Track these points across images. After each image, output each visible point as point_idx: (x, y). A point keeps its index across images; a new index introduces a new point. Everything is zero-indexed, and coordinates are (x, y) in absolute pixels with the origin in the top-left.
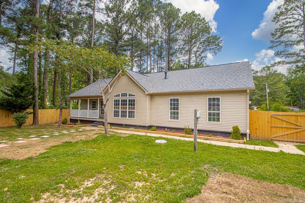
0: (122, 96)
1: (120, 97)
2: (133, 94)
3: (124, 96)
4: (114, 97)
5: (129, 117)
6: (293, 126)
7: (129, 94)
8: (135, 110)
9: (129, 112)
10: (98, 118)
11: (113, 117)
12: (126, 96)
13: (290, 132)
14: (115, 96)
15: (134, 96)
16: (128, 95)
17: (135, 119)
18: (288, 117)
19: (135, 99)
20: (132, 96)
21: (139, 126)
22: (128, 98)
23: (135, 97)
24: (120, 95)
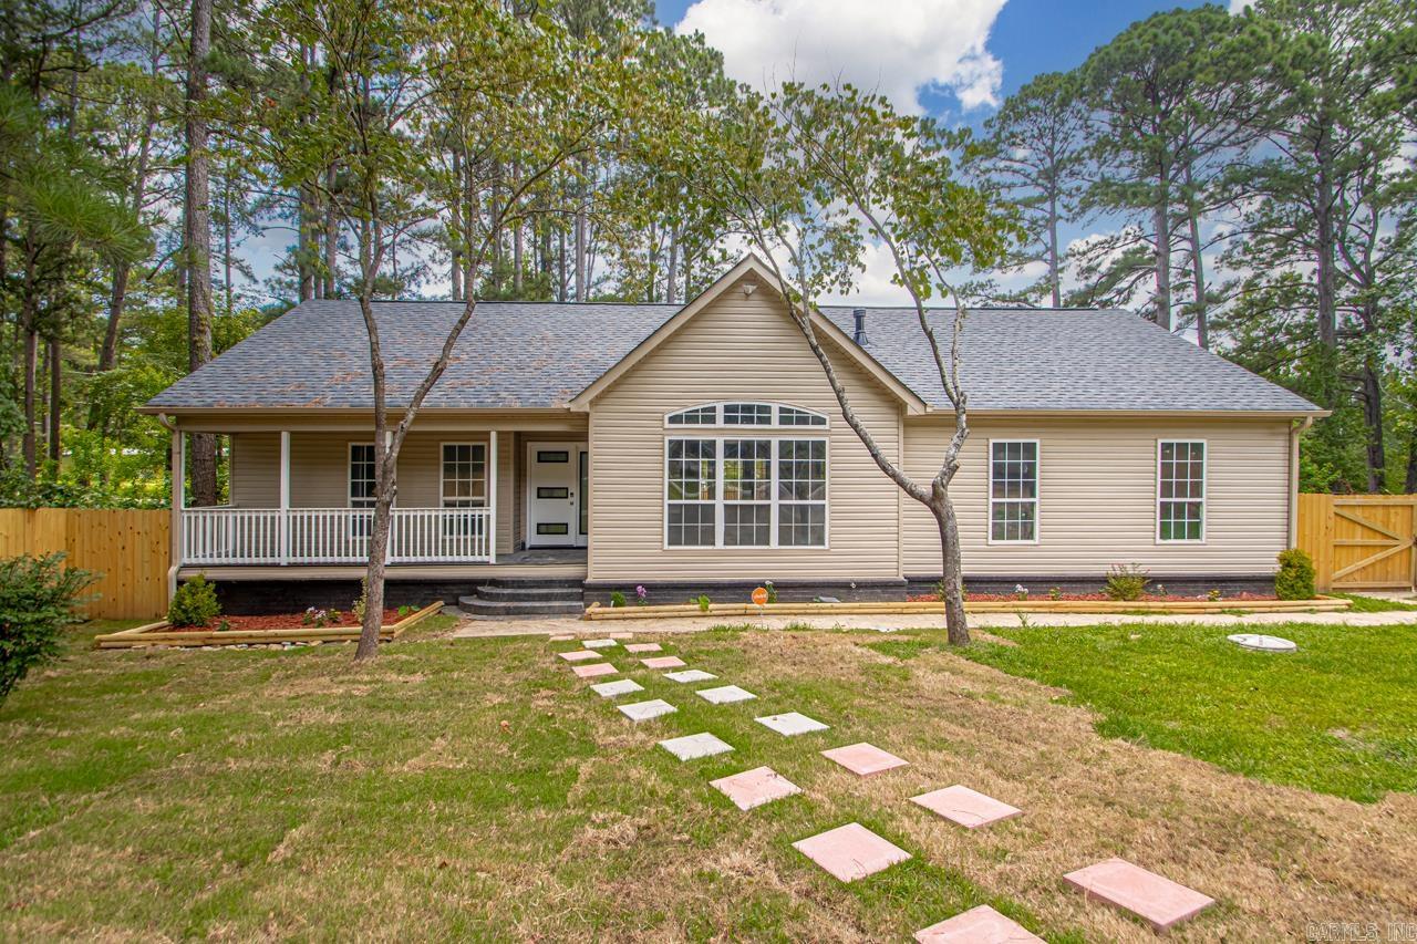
0: (728, 420)
1: (720, 423)
2: (812, 413)
3: (750, 420)
4: (667, 425)
5: (784, 539)
6: (1379, 541)
7: (782, 410)
8: (826, 502)
9: (785, 512)
10: (492, 559)
11: (666, 547)
12: (768, 421)
13: (1371, 559)
14: (673, 420)
15: (822, 421)
16: (775, 415)
17: (827, 546)
18: (1367, 512)
19: (826, 439)
20: (803, 420)
21: (860, 585)
22: (775, 434)
23: (827, 427)
24: (720, 415)
